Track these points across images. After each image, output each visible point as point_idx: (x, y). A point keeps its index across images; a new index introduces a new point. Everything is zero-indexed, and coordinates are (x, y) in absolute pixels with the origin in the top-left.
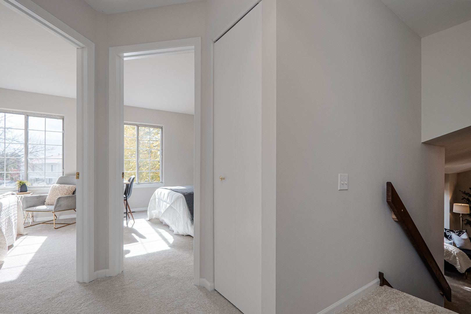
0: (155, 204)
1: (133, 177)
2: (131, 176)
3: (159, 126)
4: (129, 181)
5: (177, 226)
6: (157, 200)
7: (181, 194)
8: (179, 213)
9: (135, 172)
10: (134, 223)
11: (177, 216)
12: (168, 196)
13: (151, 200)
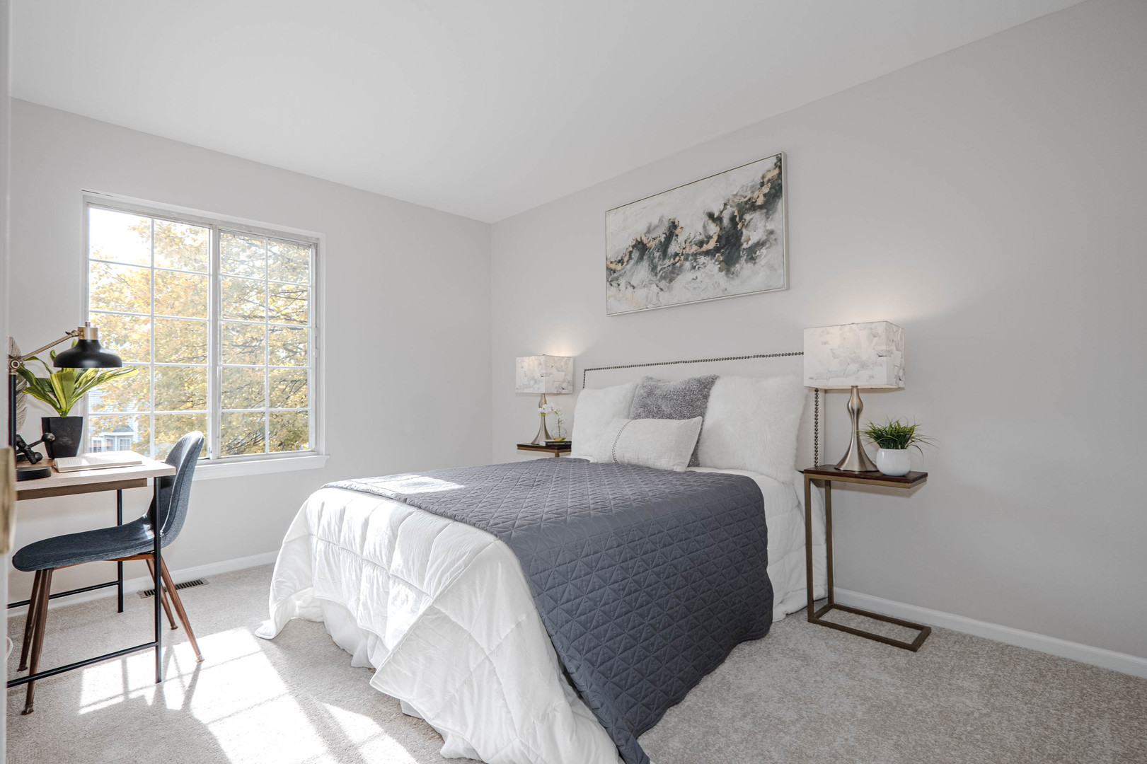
0: (310, 564)
1: (193, 436)
2: (187, 435)
3: (307, 237)
4: (172, 459)
5: (470, 720)
6: (318, 546)
7: (490, 538)
8: (483, 644)
9: (204, 415)
10: (198, 669)
11: (473, 666)
12: (394, 535)
13: (286, 543)
